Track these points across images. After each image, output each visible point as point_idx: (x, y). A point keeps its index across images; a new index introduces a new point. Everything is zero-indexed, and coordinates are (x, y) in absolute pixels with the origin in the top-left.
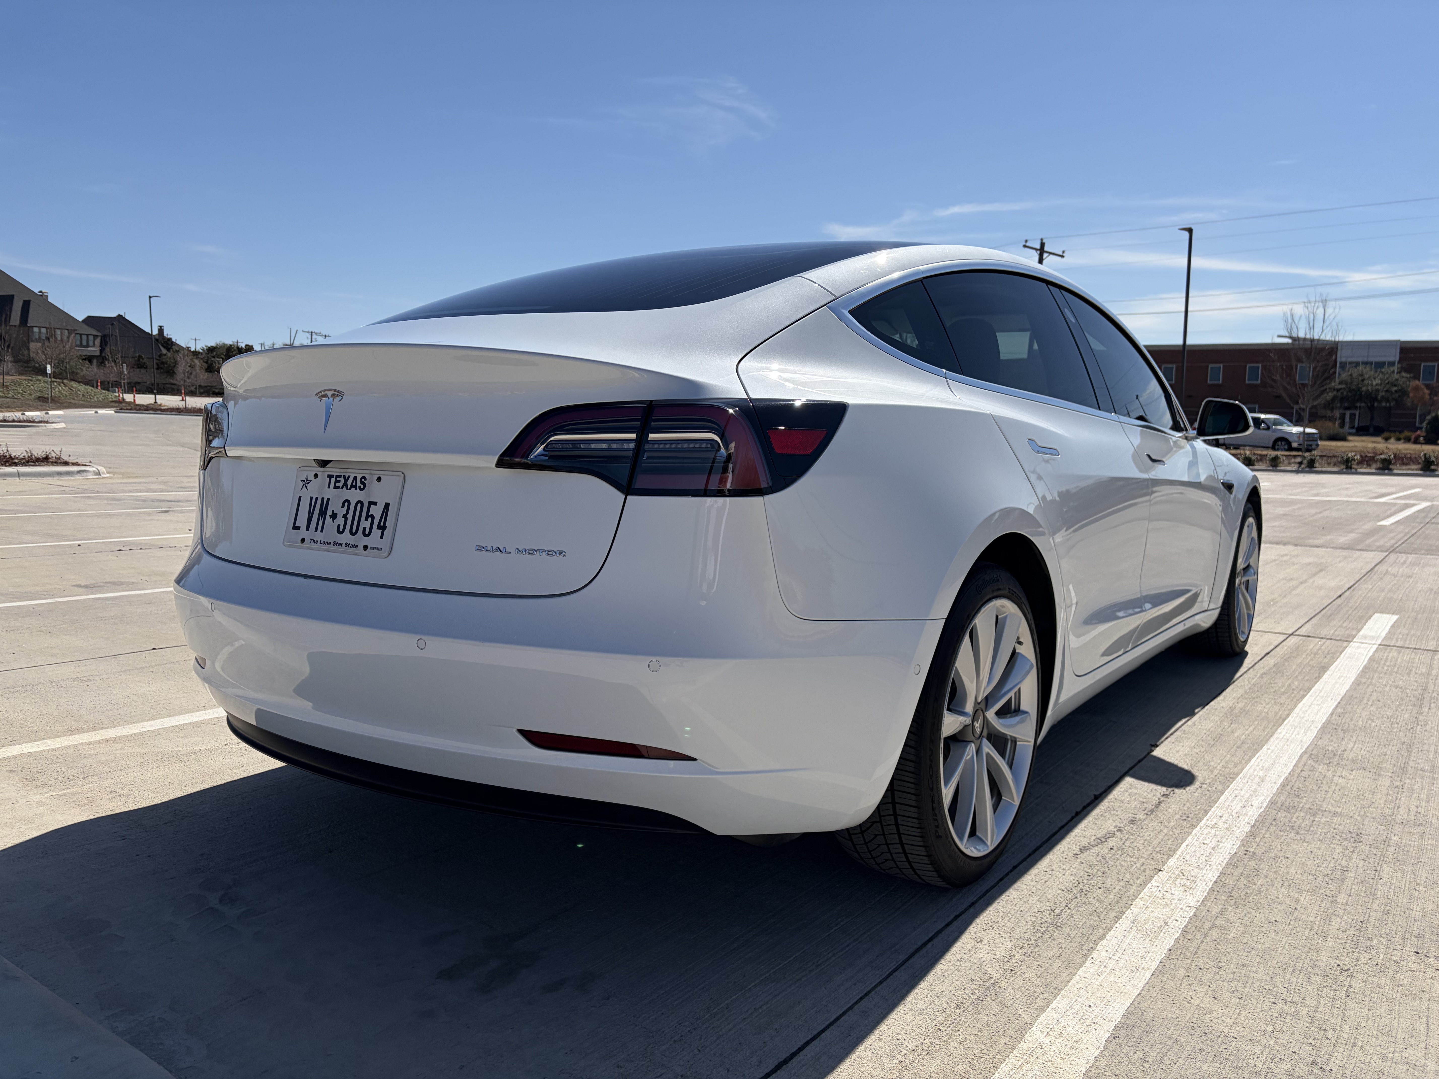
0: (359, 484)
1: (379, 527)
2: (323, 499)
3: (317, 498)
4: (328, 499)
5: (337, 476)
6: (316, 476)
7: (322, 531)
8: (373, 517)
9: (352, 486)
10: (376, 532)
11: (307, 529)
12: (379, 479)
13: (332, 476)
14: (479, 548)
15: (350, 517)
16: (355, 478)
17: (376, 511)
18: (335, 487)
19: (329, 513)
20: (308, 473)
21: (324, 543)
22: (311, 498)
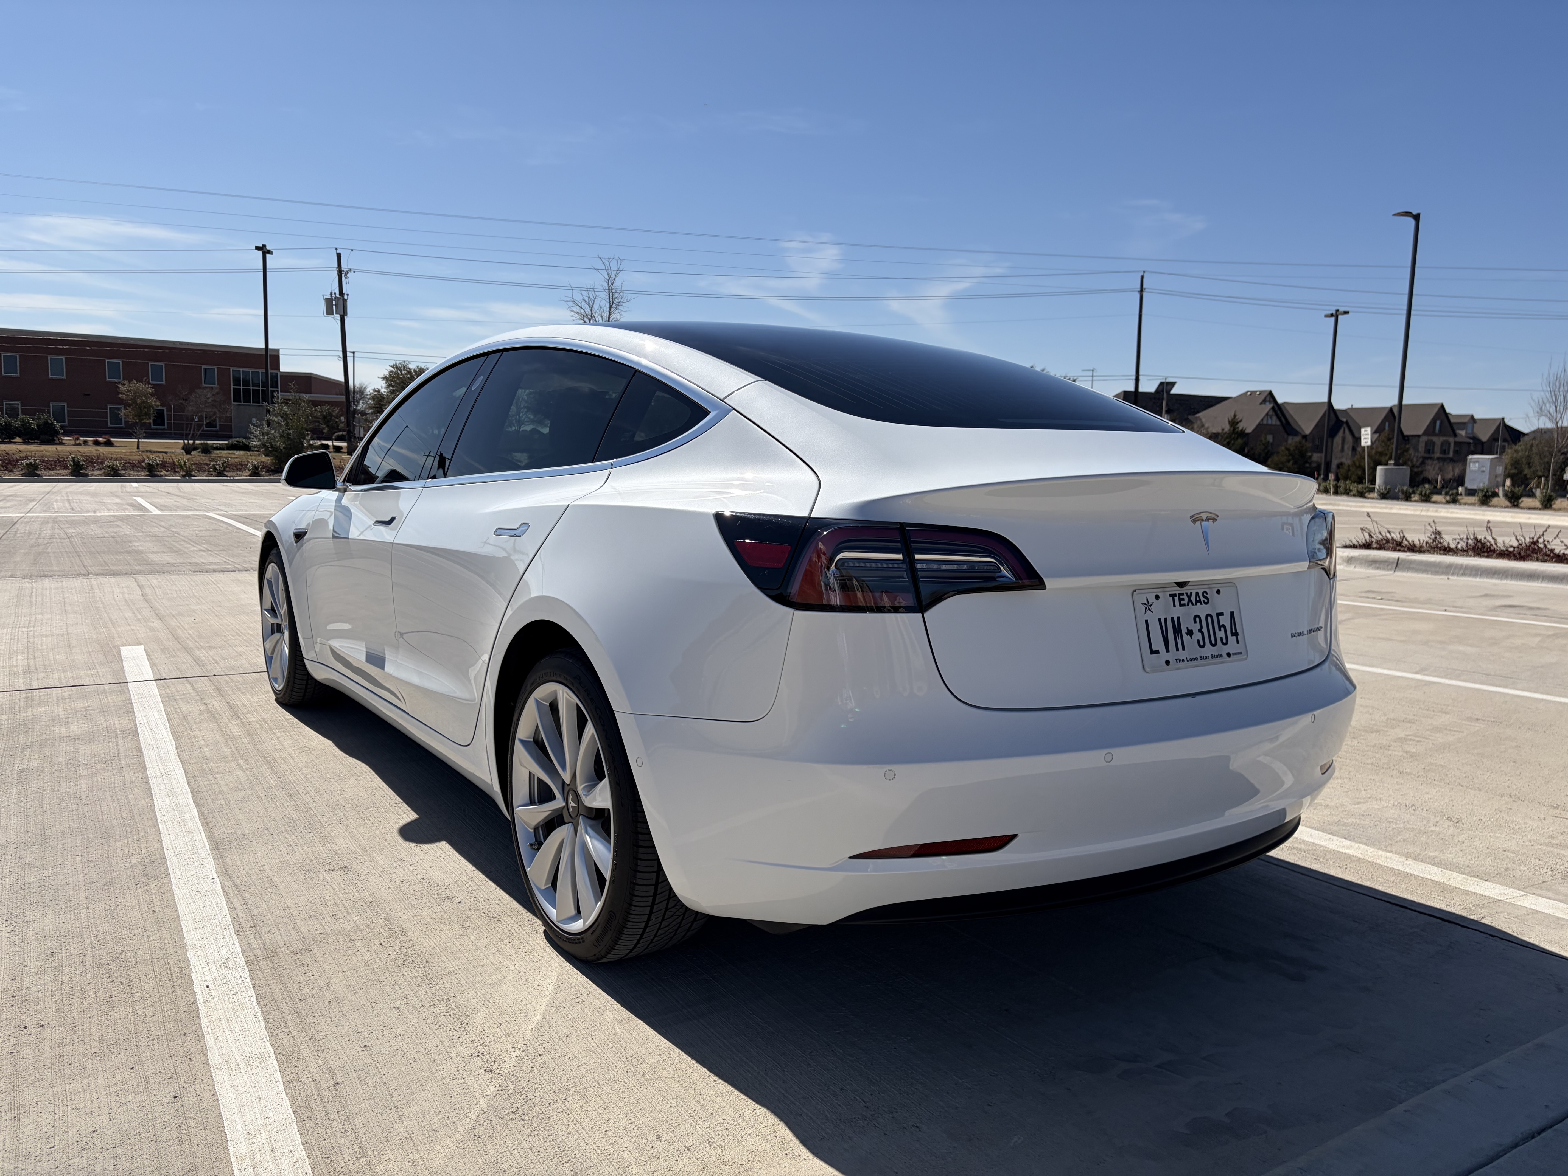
0: (1202, 599)
1: (1232, 634)
2: (1172, 619)
3: (1166, 619)
4: (1178, 618)
5: (1180, 595)
6: (1157, 597)
7: (1184, 649)
8: (1224, 626)
9: (1197, 602)
10: (1232, 639)
11: (1168, 650)
12: (1218, 592)
13: (1175, 595)
14: (1293, 636)
15: (1205, 630)
16: (1197, 594)
17: (1225, 620)
18: (1181, 605)
19: (1184, 631)
20: (1147, 595)
21: (1191, 660)
22: (1160, 620)
